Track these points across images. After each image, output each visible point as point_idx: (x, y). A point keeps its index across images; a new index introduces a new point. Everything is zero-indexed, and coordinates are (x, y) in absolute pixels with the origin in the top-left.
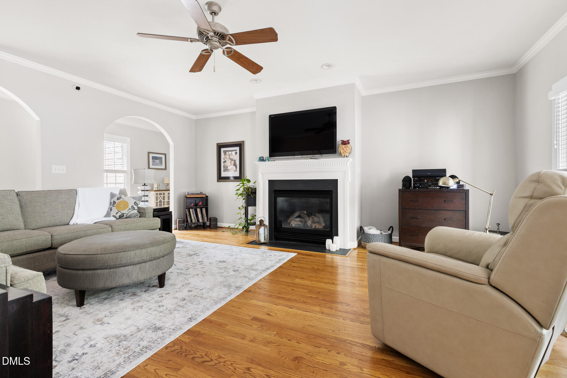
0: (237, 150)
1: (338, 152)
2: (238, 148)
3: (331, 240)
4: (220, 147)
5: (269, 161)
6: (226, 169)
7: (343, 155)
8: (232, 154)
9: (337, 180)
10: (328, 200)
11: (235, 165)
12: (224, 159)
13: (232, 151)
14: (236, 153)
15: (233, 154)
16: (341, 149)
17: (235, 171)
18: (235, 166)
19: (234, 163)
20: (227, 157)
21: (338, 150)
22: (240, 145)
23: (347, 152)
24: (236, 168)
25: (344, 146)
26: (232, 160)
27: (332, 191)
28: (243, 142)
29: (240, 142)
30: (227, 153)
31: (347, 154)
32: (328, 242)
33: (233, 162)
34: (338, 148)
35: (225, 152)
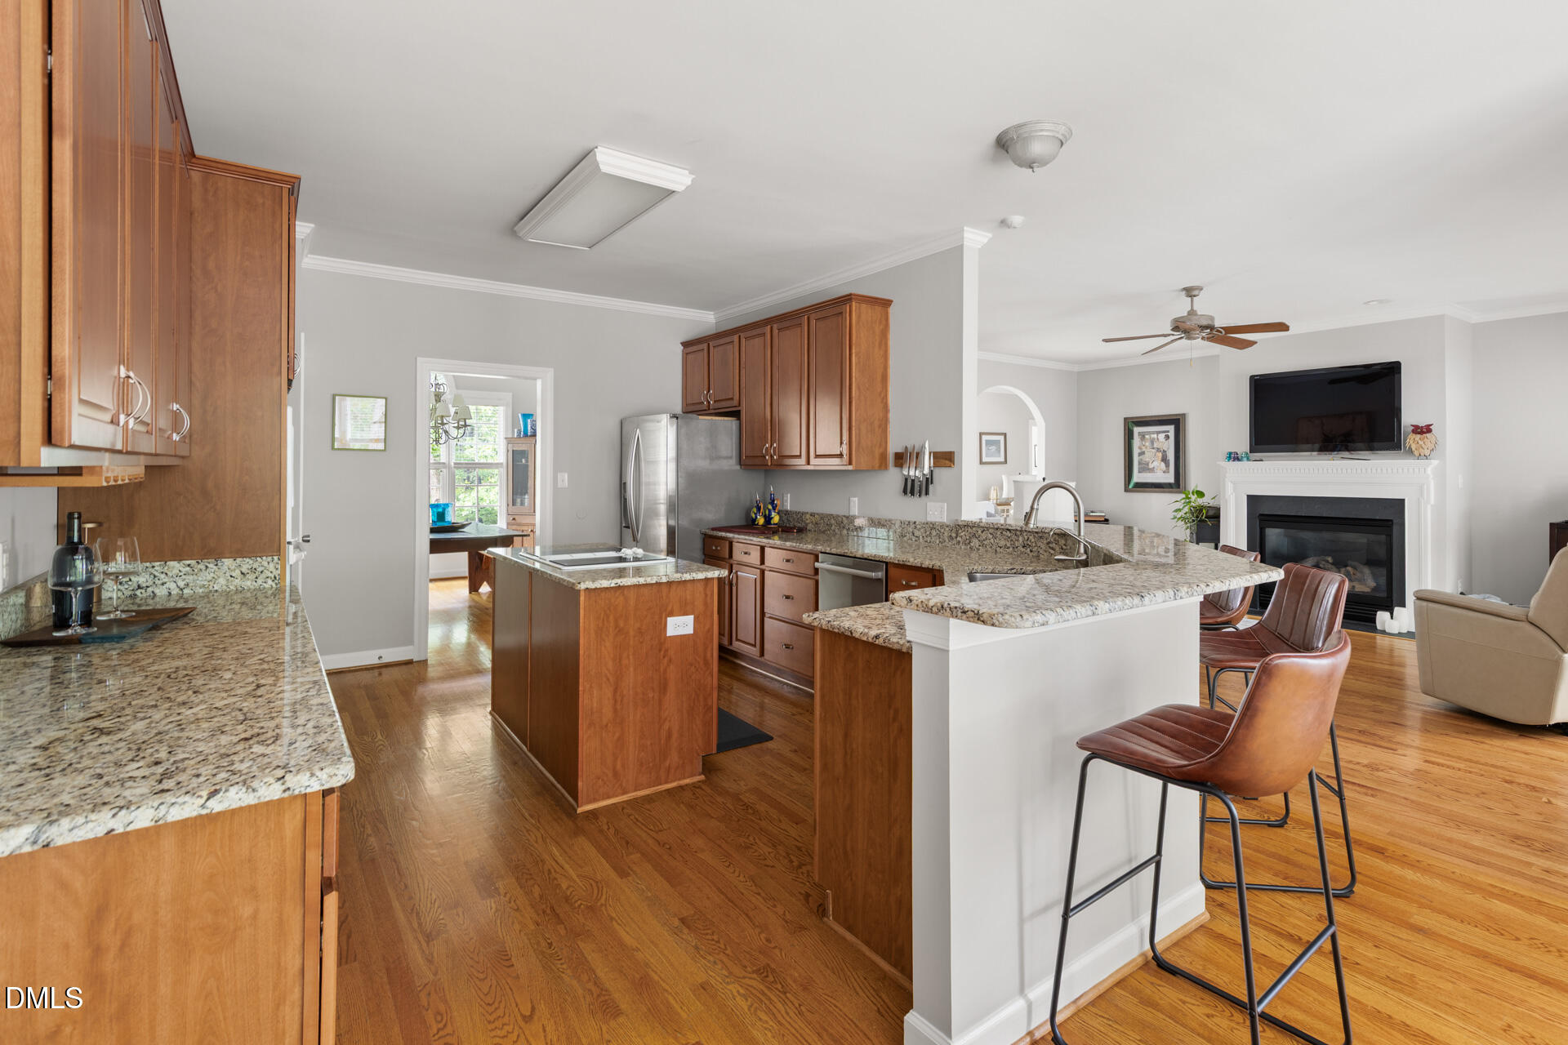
0: (1168, 432)
1: (1405, 447)
2: (1171, 429)
3: (1387, 614)
4: (1131, 424)
5: (1248, 459)
6: (1145, 468)
7: (1416, 453)
8: (1158, 439)
9: (1402, 502)
10: (1383, 538)
11: (1165, 459)
12: (1140, 448)
13: (1158, 433)
14: (1167, 437)
15: (1163, 438)
16: (1411, 442)
17: (1164, 472)
18: (1165, 463)
19: (1163, 456)
20: (1147, 444)
21: (1405, 444)
22: (1177, 422)
23: (1425, 448)
24: (1167, 465)
25: (1419, 436)
26: (1158, 450)
27: (1391, 521)
28: (1184, 415)
29: (1176, 415)
30: (1147, 437)
31: (1427, 452)
32: (1382, 617)
33: (1160, 455)
34: (1405, 440)
35: (1142, 436)
